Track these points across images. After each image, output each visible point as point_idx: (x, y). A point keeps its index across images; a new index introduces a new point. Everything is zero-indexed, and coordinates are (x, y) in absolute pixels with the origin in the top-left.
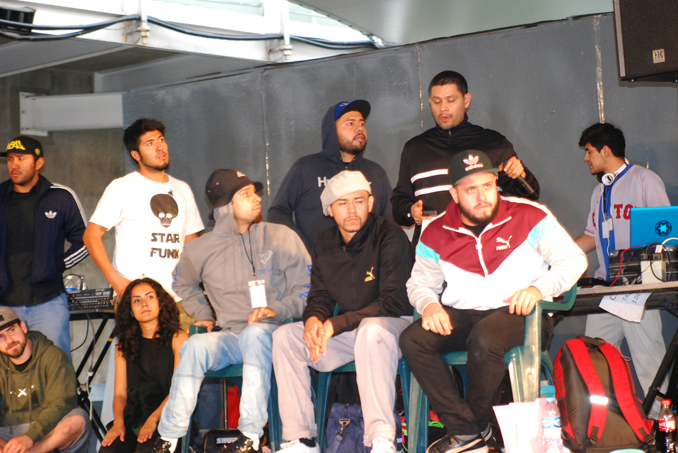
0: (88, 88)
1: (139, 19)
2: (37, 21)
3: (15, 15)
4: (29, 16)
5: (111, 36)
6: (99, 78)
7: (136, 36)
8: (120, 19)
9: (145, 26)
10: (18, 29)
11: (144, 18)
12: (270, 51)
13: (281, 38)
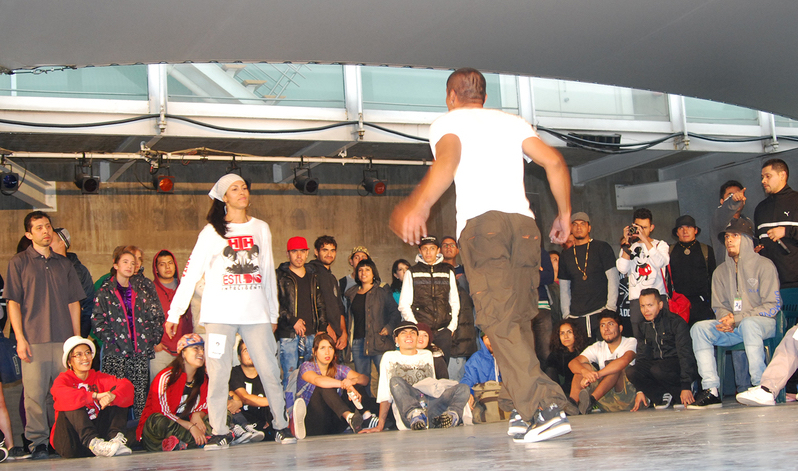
0: (655, 179)
1: (682, 134)
2: (623, 141)
3: (609, 139)
4: (618, 139)
5: (667, 146)
6: (661, 172)
7: (682, 145)
8: (671, 135)
9: (687, 138)
10: (611, 147)
11: (686, 134)
12: (765, 146)
13: (772, 137)
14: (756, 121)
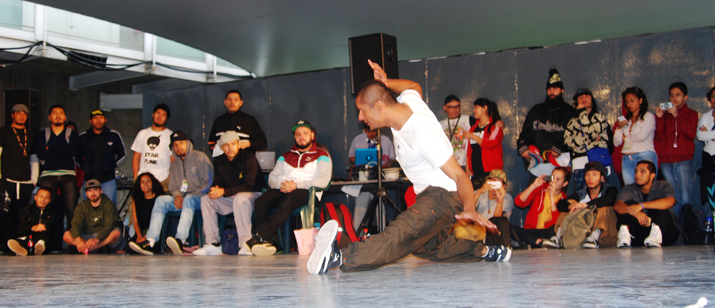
0: (129, 91)
1: (151, 63)
2: (108, 62)
3: (99, 59)
4: (105, 60)
5: (140, 69)
6: (134, 87)
7: (150, 70)
8: (143, 62)
9: (154, 65)
10: (100, 65)
11: (154, 62)
12: (208, 78)
13: (212, 73)
14: (204, 60)
